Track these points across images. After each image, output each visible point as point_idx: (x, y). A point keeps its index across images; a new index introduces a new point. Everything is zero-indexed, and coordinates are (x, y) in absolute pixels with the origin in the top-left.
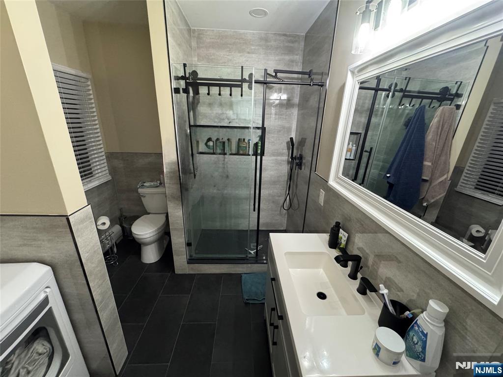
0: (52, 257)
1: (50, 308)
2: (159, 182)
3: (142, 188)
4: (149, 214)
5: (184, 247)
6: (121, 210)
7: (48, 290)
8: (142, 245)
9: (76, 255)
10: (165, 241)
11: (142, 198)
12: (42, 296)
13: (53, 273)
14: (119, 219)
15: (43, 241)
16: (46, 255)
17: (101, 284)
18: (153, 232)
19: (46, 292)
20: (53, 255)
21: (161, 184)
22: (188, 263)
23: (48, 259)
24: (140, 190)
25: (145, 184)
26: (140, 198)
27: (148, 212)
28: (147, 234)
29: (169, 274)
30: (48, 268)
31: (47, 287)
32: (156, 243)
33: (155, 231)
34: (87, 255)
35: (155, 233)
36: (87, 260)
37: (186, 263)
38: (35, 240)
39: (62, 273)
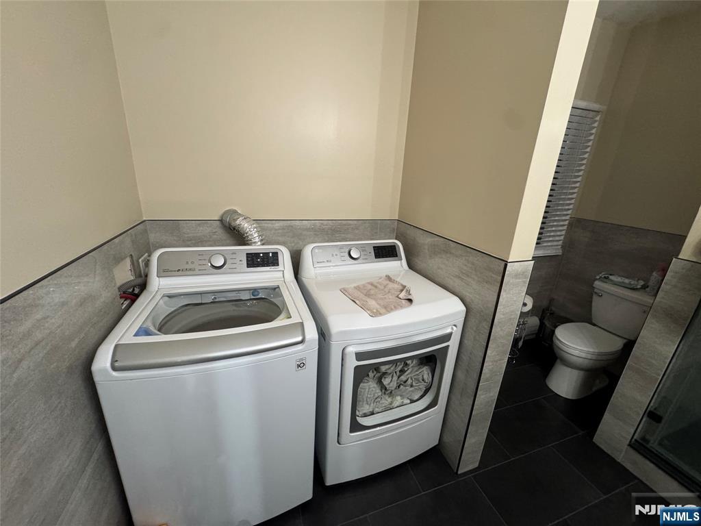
0: (472, 300)
1: (448, 346)
2: (642, 283)
3: (602, 281)
4: (594, 325)
5: (638, 414)
6: (551, 300)
7: (454, 328)
8: (558, 361)
9: (493, 310)
10: (598, 381)
11: (595, 297)
12: (449, 331)
13: (464, 316)
14: (543, 311)
15: (474, 279)
16: (468, 295)
17: (497, 362)
18: (588, 353)
19: (452, 328)
20: (473, 299)
21: (644, 287)
22: (630, 445)
23: (468, 300)
24: (597, 284)
25: (611, 277)
26: (592, 294)
27: (594, 322)
28: (576, 349)
29: (581, 433)
30: (465, 309)
31: (455, 326)
32: (582, 373)
33: (593, 354)
34: (502, 316)
35: (589, 356)
36: (499, 322)
37: (628, 442)
38: (468, 276)
39: (472, 321)
